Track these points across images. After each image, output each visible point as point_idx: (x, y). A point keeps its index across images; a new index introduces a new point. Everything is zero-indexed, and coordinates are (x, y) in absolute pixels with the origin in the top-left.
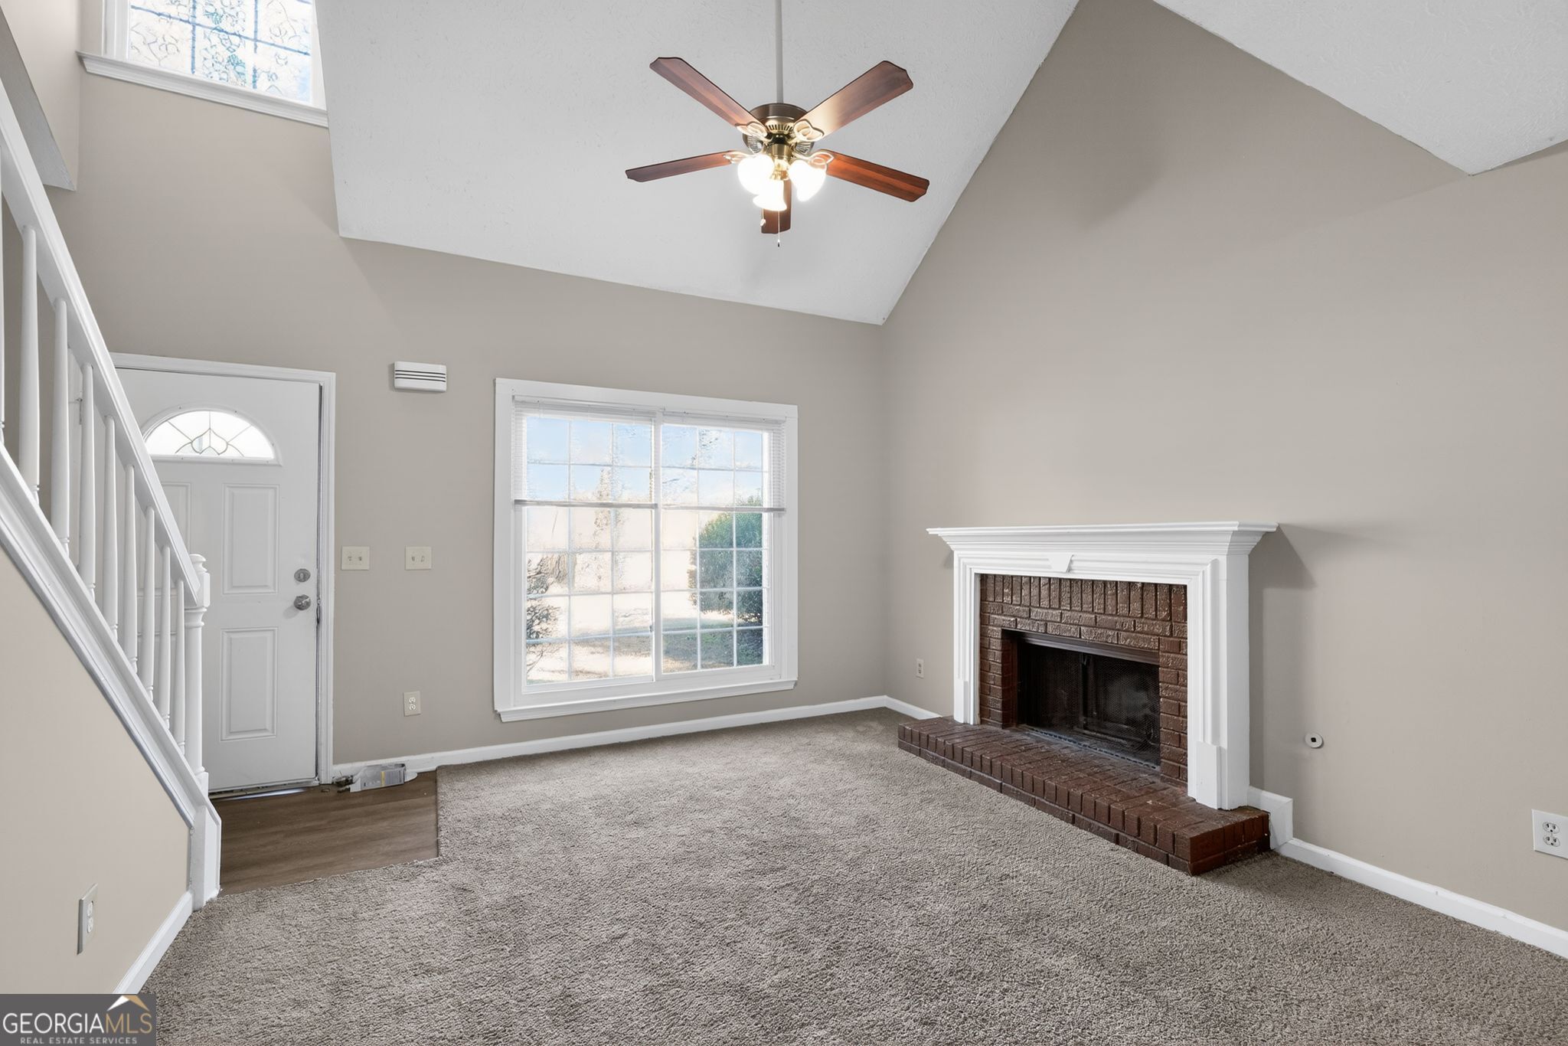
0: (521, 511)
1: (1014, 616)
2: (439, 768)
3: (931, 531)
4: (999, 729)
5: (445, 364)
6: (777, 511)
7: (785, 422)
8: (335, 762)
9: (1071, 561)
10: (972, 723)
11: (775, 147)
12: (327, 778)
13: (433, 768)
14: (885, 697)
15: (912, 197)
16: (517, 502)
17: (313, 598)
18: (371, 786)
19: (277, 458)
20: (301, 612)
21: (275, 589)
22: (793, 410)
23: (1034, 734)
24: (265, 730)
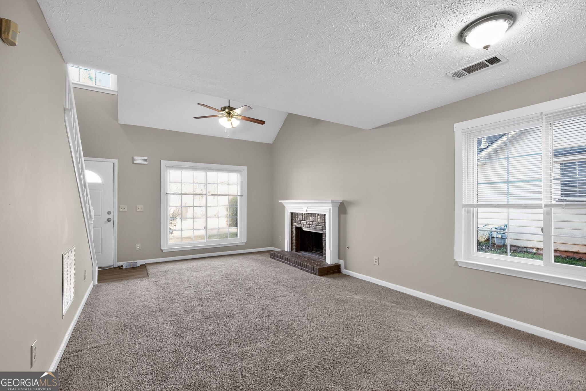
0: (168, 196)
1: (298, 223)
2: (145, 264)
3: (280, 201)
4: (295, 252)
5: (147, 157)
6: (241, 195)
7: (243, 171)
8: (118, 262)
9: (307, 209)
10: (289, 251)
11: (228, 115)
12: (116, 266)
13: (144, 264)
14: (273, 247)
15: (263, 124)
16: (167, 193)
17: (112, 218)
18: (128, 267)
19: (103, 182)
20: (109, 223)
21: (102, 216)
22: (245, 168)
23: (303, 253)
24: (99, 253)
